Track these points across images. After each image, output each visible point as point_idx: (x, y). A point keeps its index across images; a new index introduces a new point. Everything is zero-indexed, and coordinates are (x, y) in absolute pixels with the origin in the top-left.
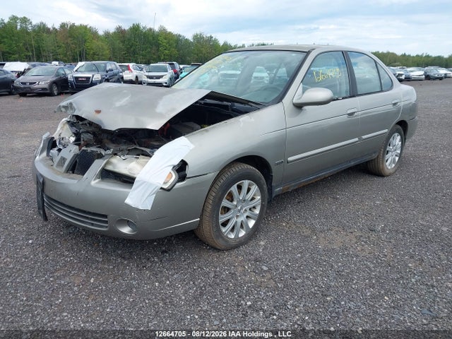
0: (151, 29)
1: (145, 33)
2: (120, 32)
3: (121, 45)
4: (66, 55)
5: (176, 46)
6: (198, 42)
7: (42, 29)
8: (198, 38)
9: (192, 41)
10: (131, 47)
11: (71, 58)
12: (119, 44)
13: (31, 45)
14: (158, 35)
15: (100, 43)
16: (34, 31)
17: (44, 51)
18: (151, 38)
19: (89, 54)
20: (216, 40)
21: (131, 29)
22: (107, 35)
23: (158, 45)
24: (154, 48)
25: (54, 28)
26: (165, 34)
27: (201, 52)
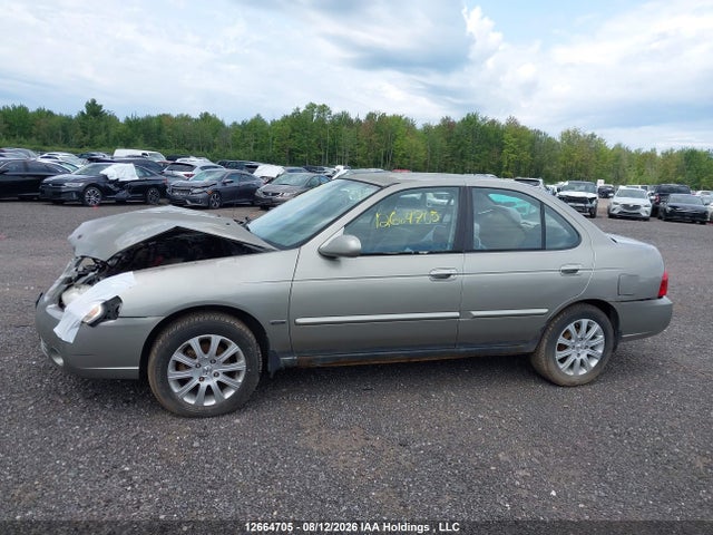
0: (493, 122)
1: (483, 127)
2: (447, 124)
3: (444, 145)
4: (365, 157)
5: (531, 148)
6: (569, 142)
7: (344, 120)
8: (571, 138)
9: (559, 140)
10: (459, 147)
11: (371, 161)
12: (441, 143)
13: (325, 141)
14: (503, 131)
15: (414, 141)
16: (333, 122)
17: (340, 150)
18: (492, 135)
19: (396, 156)
20: (600, 140)
21: (463, 120)
22: (427, 129)
23: (501, 146)
24: (496, 150)
25: (358, 120)
26: (515, 129)
27: (571, 158)
